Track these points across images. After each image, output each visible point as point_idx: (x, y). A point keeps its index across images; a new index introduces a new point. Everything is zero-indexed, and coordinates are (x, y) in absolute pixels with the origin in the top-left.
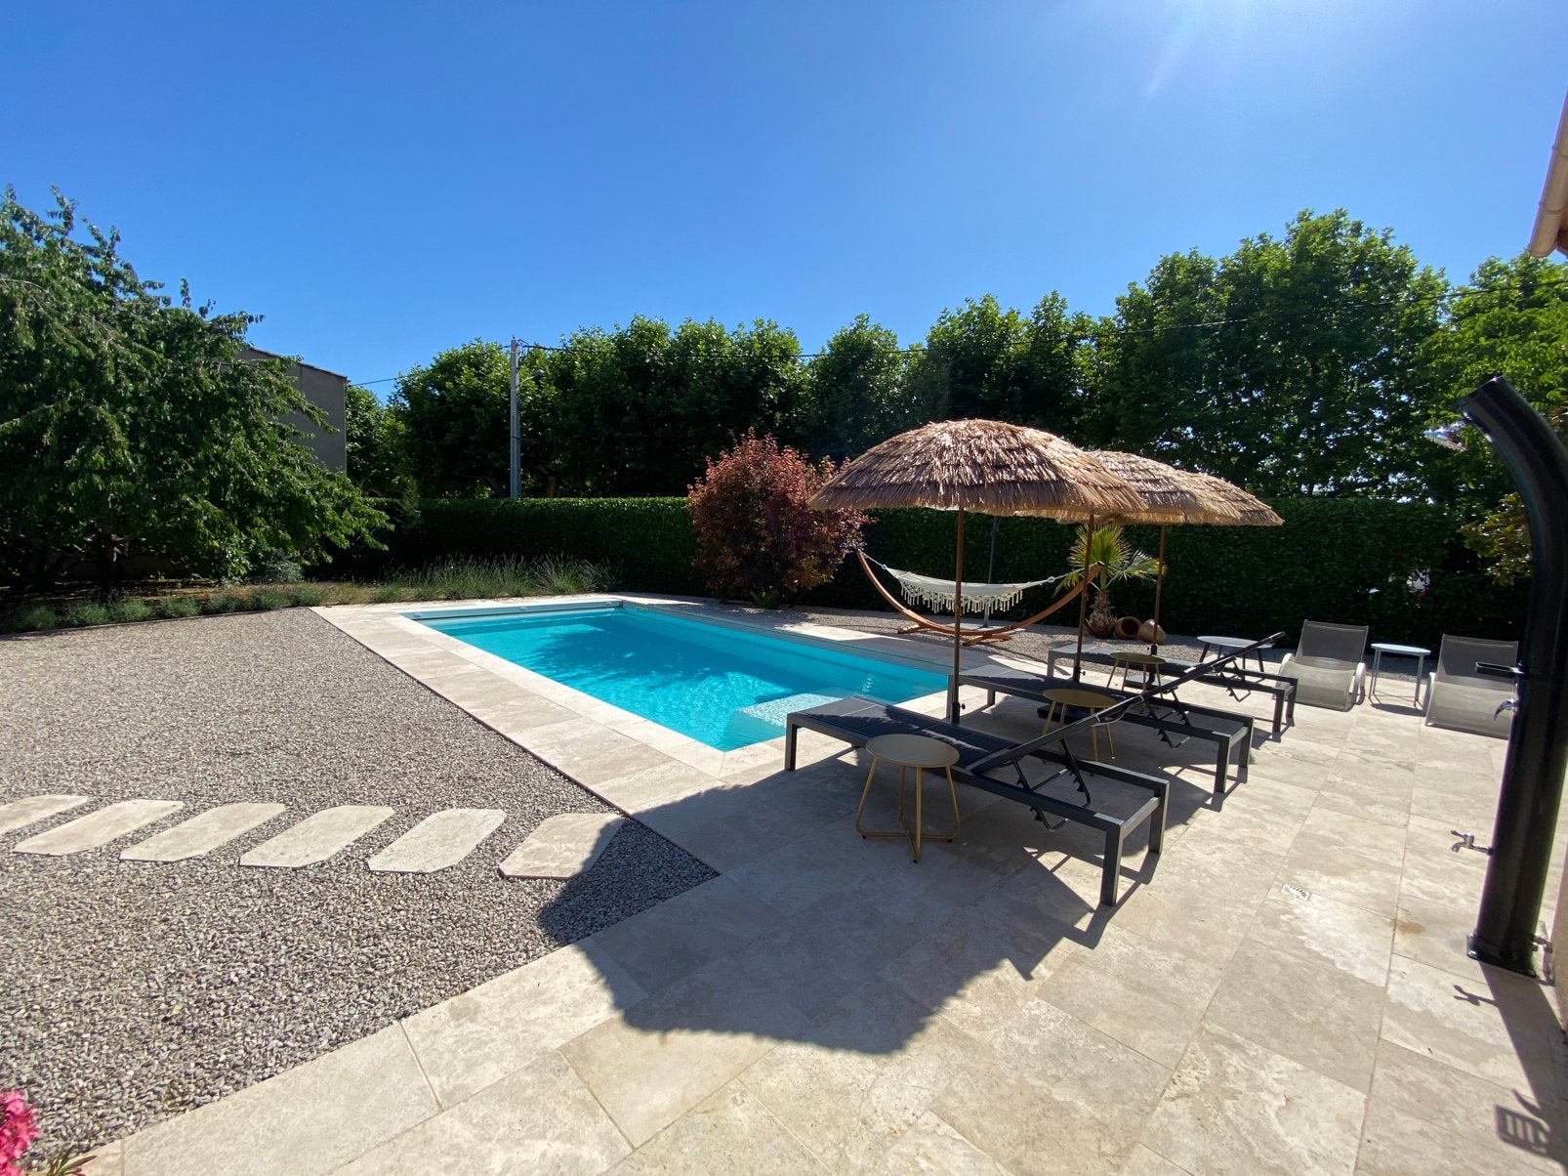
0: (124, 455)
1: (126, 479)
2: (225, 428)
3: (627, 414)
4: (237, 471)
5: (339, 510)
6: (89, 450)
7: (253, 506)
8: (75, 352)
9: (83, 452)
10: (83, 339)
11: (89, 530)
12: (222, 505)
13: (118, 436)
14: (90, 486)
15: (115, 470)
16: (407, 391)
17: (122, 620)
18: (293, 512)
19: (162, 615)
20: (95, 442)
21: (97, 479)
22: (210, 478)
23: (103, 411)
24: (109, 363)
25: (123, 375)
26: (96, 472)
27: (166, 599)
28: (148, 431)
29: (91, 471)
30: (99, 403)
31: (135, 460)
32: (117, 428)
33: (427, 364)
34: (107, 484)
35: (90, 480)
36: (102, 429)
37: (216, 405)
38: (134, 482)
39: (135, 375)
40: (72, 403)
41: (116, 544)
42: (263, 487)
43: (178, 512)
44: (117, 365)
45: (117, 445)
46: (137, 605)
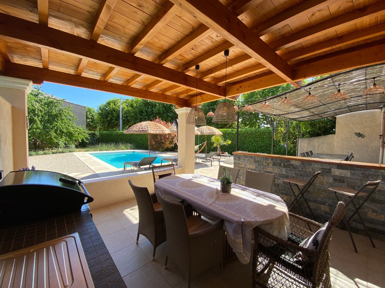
0: (39, 126)
1: (39, 130)
2: (58, 120)
3: (144, 113)
4: (60, 128)
5: (78, 134)
6: (33, 125)
7: (62, 134)
8: (31, 108)
9: (32, 125)
10: (32, 105)
11: (33, 139)
12: (56, 133)
13: (38, 122)
14: (33, 131)
15: (38, 128)
16: (100, 108)
17: (38, 154)
18: (70, 135)
19: (45, 154)
20: (34, 123)
21: (34, 130)
22: (55, 129)
23: (36, 118)
24: (37, 110)
25: (39, 112)
26: (35, 129)
27: (46, 151)
28: (43, 121)
29: (33, 128)
30: (35, 116)
31: (41, 126)
32: (38, 121)
33: (105, 103)
34: (36, 130)
35: (33, 130)
36: (36, 121)
37: (56, 116)
38: (41, 130)
39: (41, 111)
40: (30, 117)
41: (38, 141)
42: (65, 130)
43: (49, 135)
44: (38, 110)
45: (38, 124)
46: (41, 152)
